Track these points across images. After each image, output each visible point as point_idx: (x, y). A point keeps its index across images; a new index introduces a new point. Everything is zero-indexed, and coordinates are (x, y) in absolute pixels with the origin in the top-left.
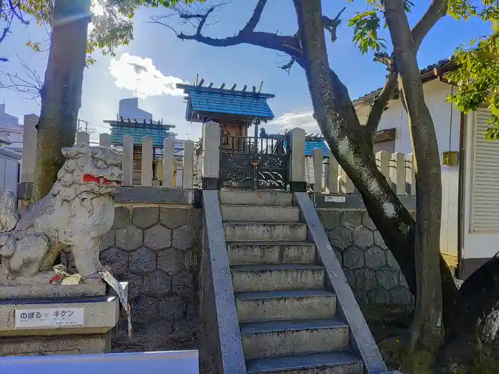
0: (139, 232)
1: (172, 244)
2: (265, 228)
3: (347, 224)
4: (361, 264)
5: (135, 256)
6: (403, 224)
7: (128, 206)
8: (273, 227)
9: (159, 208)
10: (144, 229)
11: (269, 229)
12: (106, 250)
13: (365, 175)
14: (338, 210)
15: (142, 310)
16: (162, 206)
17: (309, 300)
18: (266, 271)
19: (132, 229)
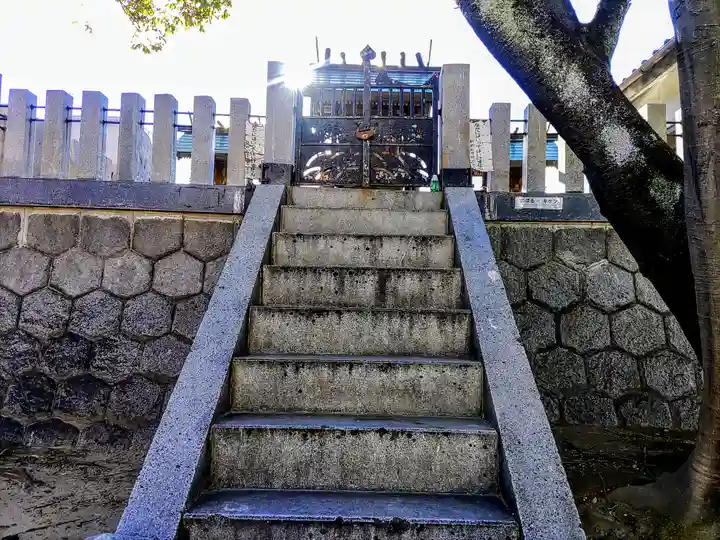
0: (144, 266)
1: (203, 288)
2: (360, 243)
3: (568, 257)
4: (601, 342)
5: (133, 308)
6: (659, 180)
7: (126, 216)
8: (377, 243)
9: (183, 221)
10: (154, 260)
11: (369, 245)
12: (86, 294)
13: (548, 60)
14: (548, 226)
15: (127, 403)
16: (189, 218)
17: (412, 373)
18: (328, 311)
19: (132, 259)
